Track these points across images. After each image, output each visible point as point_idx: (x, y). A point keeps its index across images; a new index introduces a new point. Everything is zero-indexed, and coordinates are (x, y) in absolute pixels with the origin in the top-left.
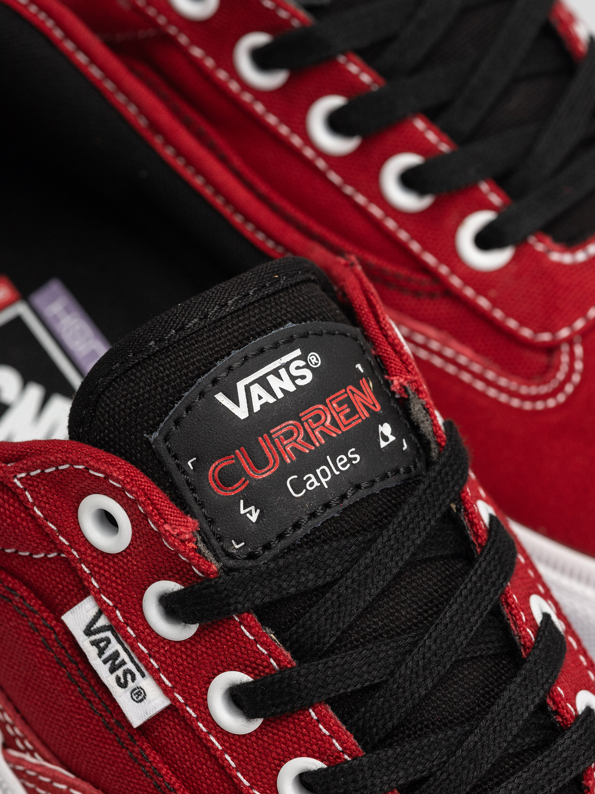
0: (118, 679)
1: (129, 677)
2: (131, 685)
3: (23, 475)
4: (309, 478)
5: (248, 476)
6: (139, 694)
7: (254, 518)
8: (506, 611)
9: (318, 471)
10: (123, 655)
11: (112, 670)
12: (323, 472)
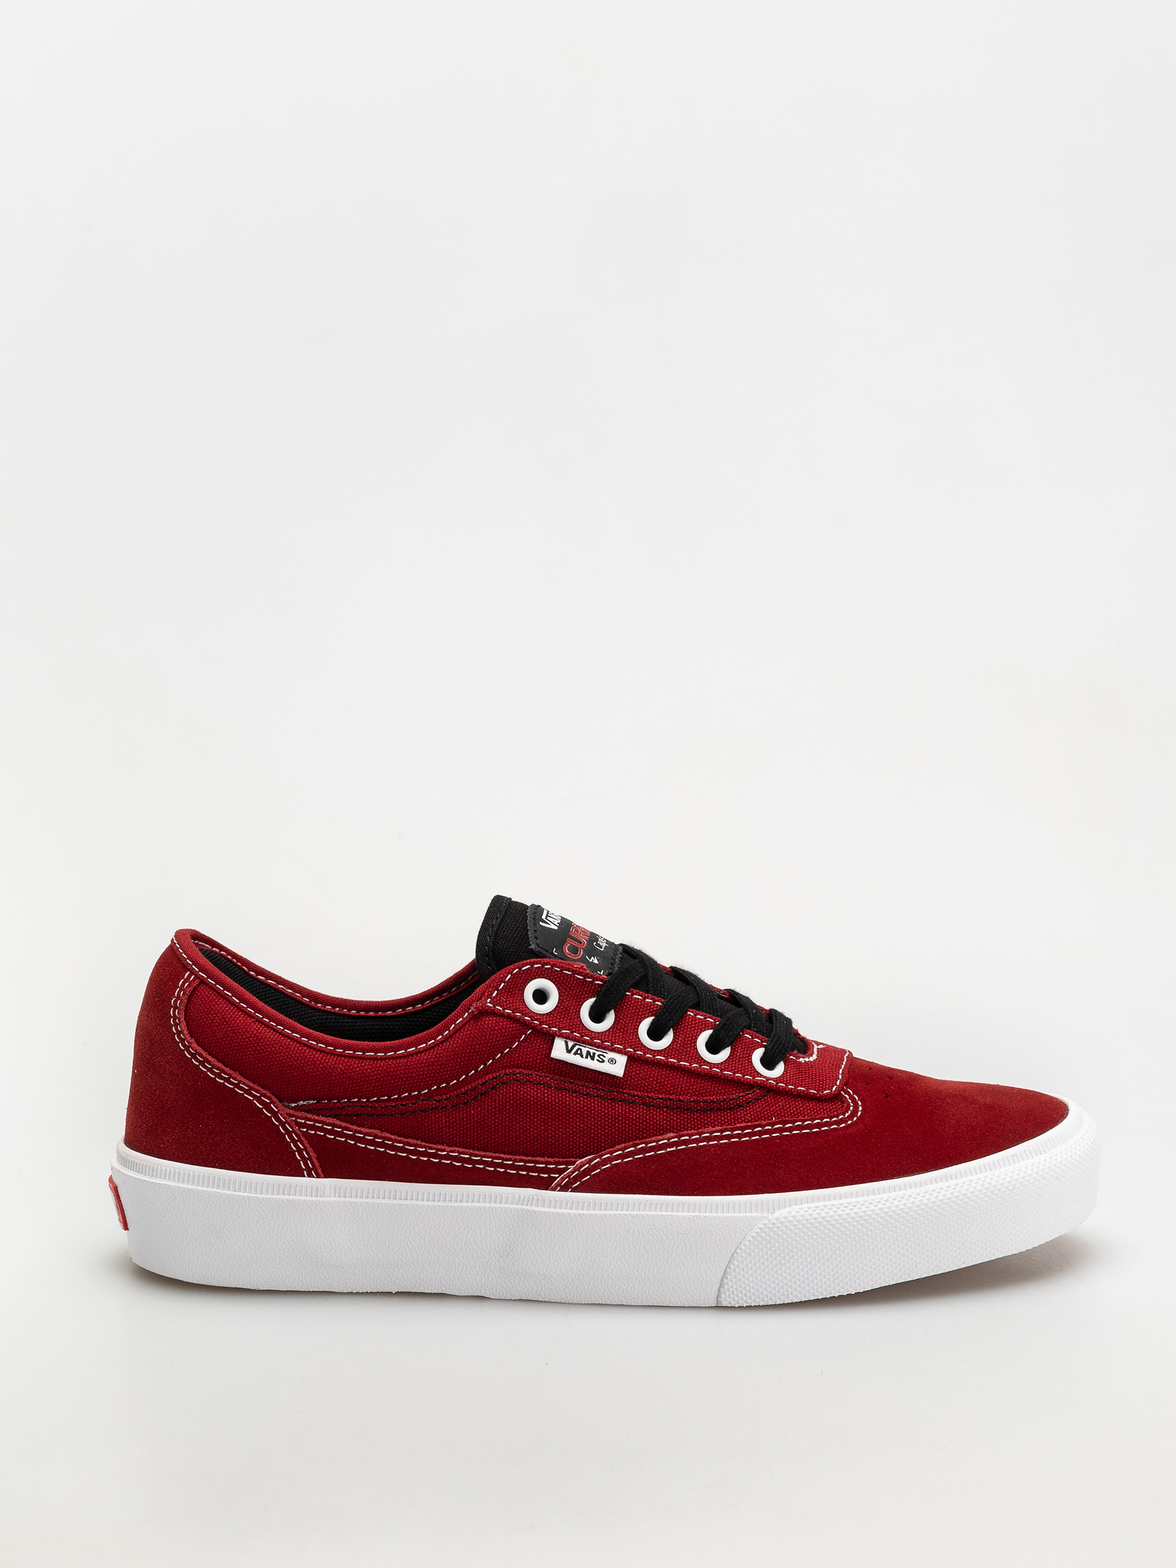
0: (598, 1061)
1: (602, 1057)
2: (605, 1060)
3: (489, 1000)
5: (579, 948)
6: (611, 1061)
7: (597, 961)
10: (592, 1051)
11: (593, 1058)
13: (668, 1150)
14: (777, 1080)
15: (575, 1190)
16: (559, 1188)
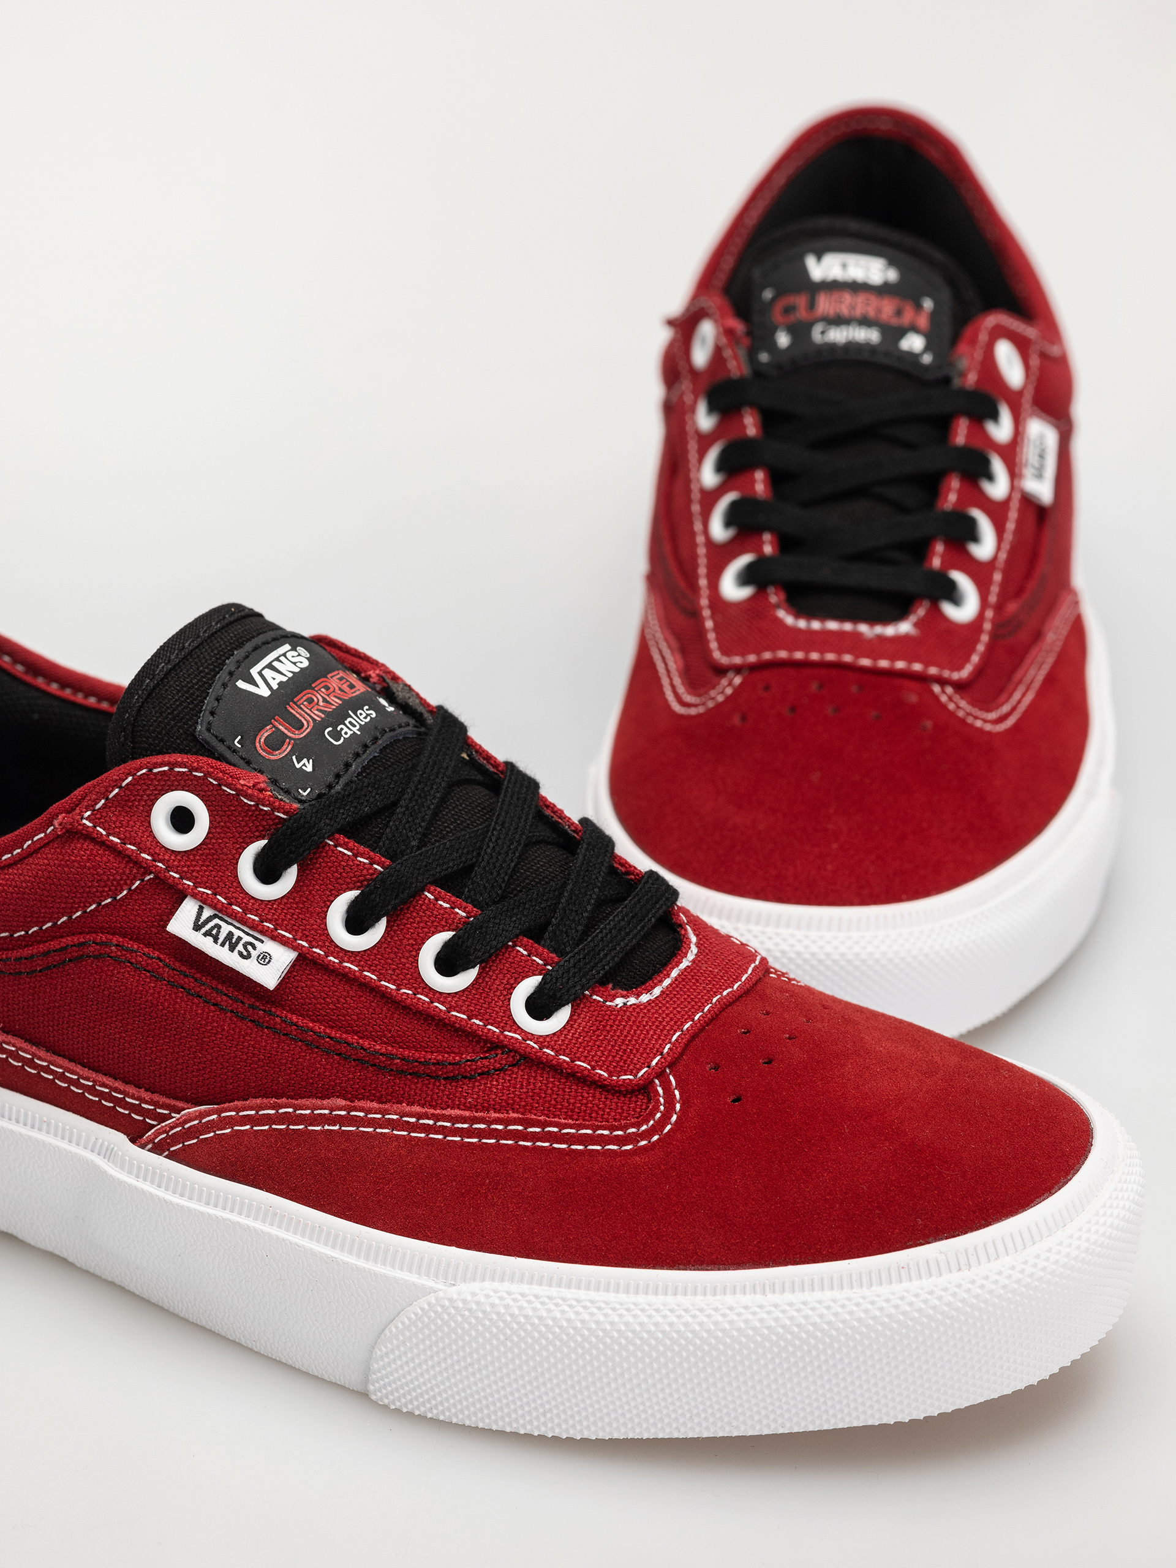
0: (241, 954)
1: (250, 948)
2: (254, 954)
3: (89, 813)
4: (342, 729)
5: (290, 738)
6: (264, 958)
7: (309, 768)
8: (548, 812)
9: (347, 722)
10: (237, 933)
11: (232, 948)
12: (350, 723)
13: (326, 1127)
14: (542, 1040)
15: (172, 1156)
16: (150, 1146)
